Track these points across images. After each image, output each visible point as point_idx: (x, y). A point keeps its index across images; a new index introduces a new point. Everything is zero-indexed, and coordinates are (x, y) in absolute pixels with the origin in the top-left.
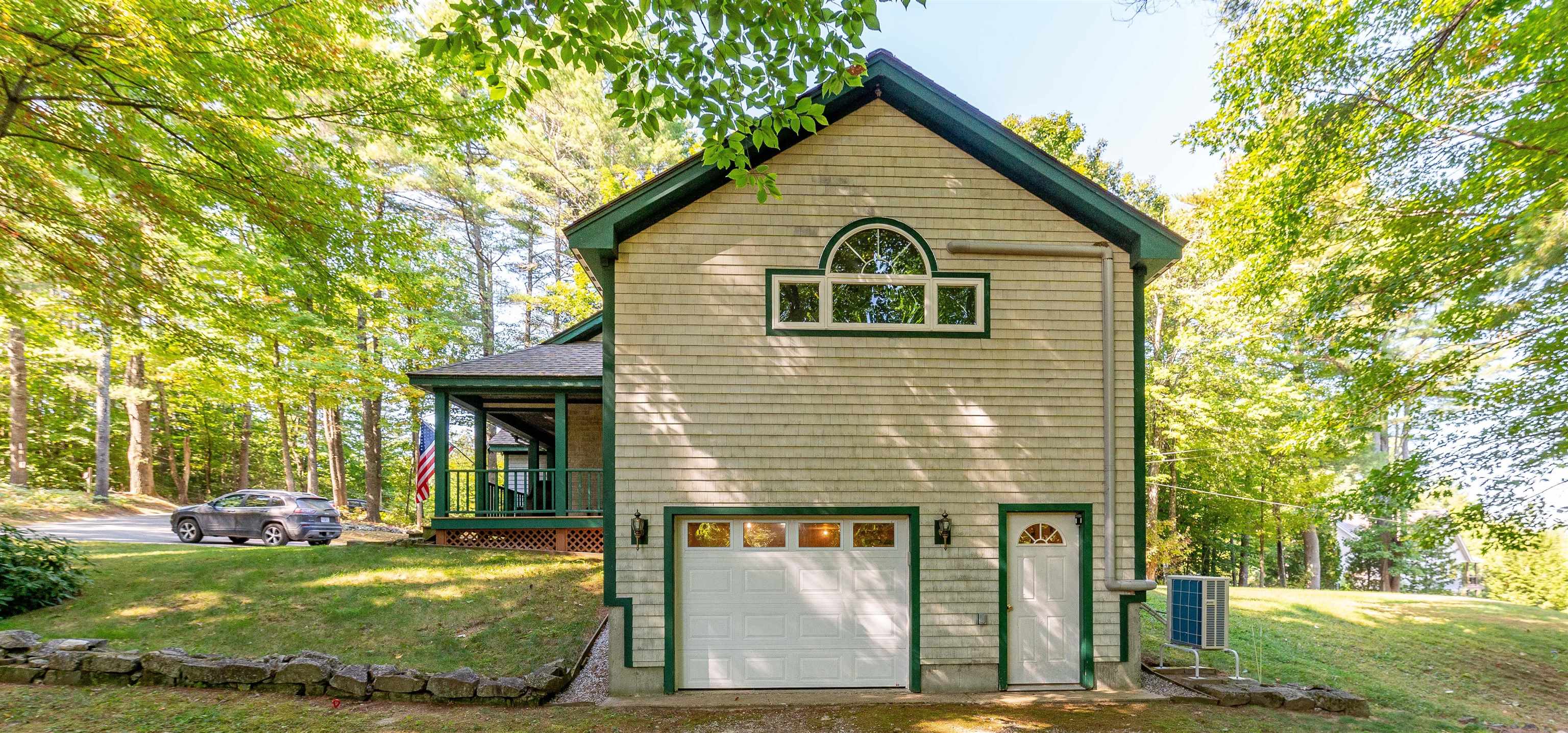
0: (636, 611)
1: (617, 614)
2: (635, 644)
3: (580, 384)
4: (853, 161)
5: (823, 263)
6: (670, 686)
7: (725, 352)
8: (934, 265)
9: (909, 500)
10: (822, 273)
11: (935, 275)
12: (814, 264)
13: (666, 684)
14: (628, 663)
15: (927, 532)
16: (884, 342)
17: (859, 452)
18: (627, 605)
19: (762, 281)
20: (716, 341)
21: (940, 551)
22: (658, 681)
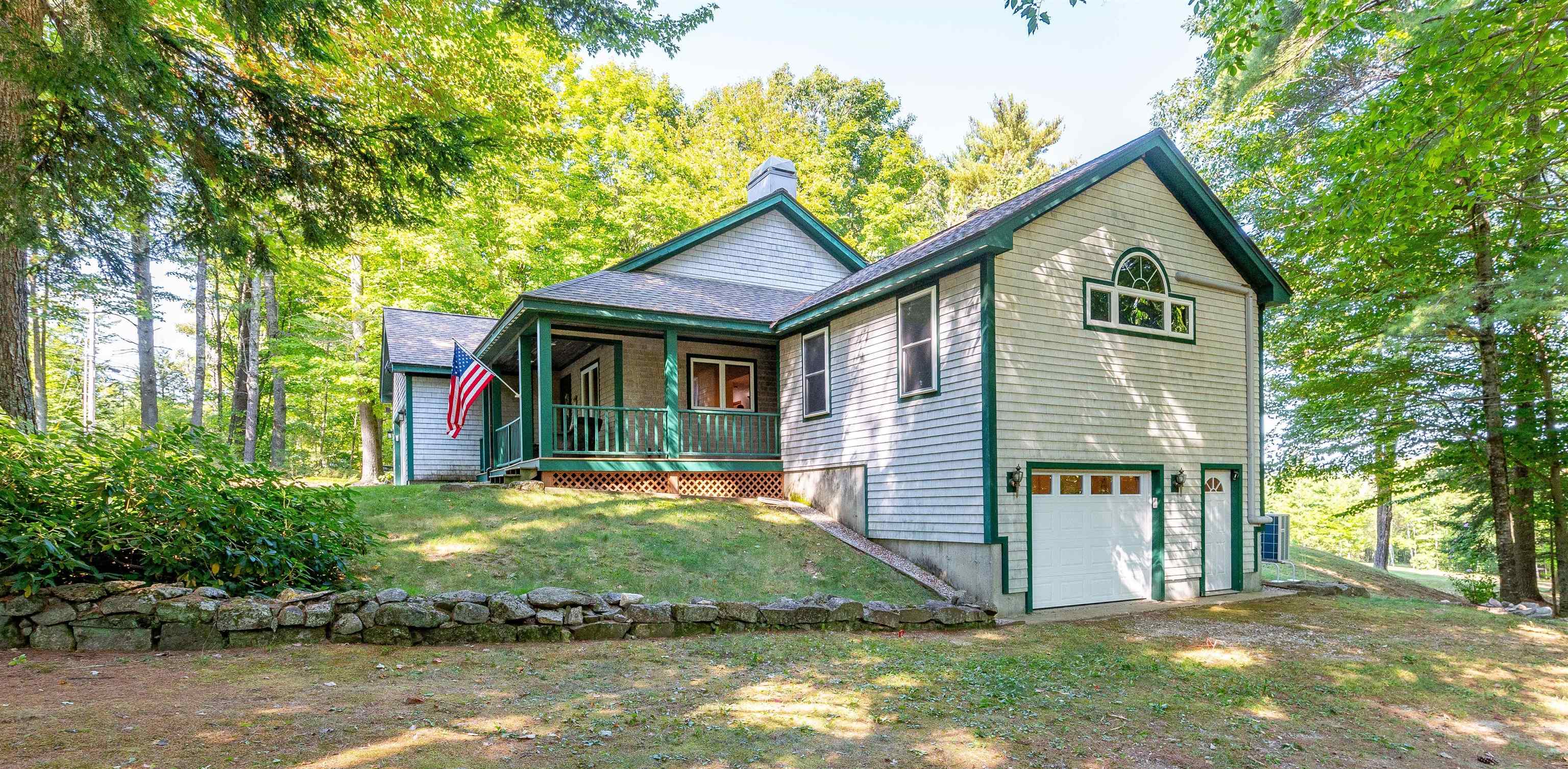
0: (1011, 547)
1: (997, 549)
2: (1011, 574)
3: (693, 323)
4: (1129, 202)
5: (1113, 279)
6: (1029, 608)
7: (1061, 339)
8: (1169, 290)
9: (1156, 460)
10: (1112, 284)
11: (1170, 295)
12: (1108, 277)
13: (1027, 607)
14: (1005, 590)
15: (1167, 483)
16: (1144, 341)
17: (1133, 423)
18: (1004, 542)
19: (1080, 286)
20: (1055, 330)
21: (1175, 497)
22: (1022, 606)
